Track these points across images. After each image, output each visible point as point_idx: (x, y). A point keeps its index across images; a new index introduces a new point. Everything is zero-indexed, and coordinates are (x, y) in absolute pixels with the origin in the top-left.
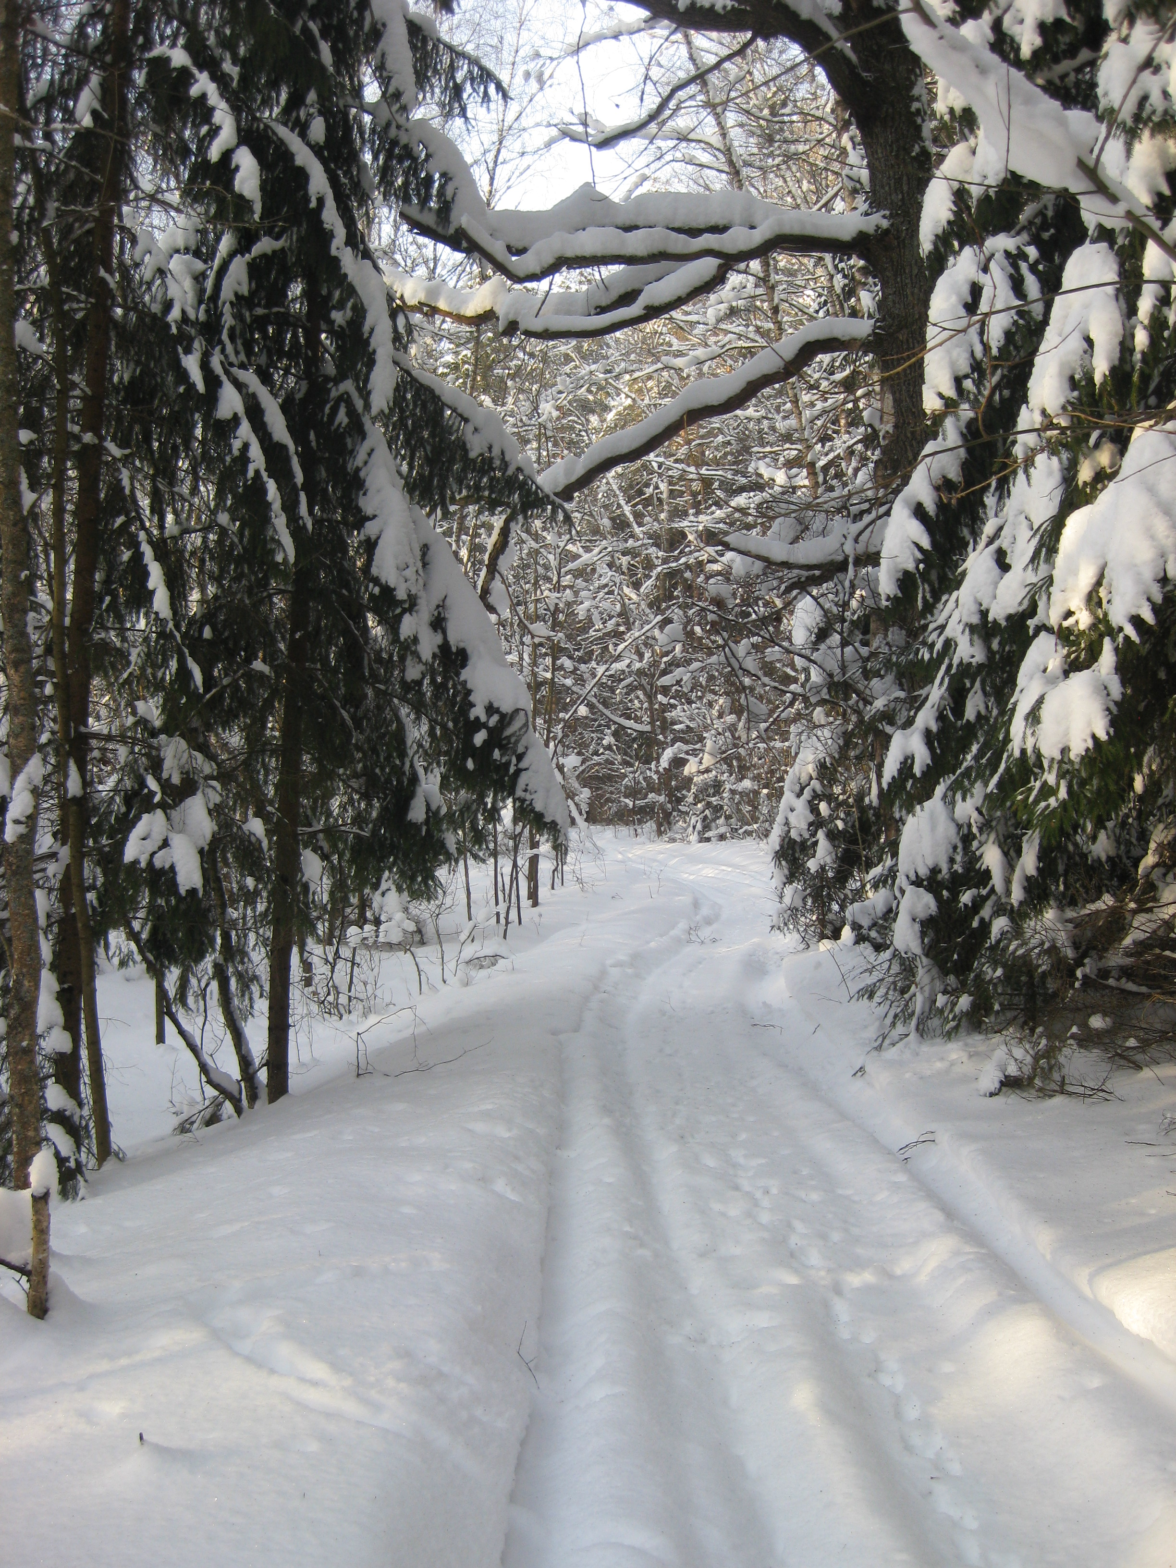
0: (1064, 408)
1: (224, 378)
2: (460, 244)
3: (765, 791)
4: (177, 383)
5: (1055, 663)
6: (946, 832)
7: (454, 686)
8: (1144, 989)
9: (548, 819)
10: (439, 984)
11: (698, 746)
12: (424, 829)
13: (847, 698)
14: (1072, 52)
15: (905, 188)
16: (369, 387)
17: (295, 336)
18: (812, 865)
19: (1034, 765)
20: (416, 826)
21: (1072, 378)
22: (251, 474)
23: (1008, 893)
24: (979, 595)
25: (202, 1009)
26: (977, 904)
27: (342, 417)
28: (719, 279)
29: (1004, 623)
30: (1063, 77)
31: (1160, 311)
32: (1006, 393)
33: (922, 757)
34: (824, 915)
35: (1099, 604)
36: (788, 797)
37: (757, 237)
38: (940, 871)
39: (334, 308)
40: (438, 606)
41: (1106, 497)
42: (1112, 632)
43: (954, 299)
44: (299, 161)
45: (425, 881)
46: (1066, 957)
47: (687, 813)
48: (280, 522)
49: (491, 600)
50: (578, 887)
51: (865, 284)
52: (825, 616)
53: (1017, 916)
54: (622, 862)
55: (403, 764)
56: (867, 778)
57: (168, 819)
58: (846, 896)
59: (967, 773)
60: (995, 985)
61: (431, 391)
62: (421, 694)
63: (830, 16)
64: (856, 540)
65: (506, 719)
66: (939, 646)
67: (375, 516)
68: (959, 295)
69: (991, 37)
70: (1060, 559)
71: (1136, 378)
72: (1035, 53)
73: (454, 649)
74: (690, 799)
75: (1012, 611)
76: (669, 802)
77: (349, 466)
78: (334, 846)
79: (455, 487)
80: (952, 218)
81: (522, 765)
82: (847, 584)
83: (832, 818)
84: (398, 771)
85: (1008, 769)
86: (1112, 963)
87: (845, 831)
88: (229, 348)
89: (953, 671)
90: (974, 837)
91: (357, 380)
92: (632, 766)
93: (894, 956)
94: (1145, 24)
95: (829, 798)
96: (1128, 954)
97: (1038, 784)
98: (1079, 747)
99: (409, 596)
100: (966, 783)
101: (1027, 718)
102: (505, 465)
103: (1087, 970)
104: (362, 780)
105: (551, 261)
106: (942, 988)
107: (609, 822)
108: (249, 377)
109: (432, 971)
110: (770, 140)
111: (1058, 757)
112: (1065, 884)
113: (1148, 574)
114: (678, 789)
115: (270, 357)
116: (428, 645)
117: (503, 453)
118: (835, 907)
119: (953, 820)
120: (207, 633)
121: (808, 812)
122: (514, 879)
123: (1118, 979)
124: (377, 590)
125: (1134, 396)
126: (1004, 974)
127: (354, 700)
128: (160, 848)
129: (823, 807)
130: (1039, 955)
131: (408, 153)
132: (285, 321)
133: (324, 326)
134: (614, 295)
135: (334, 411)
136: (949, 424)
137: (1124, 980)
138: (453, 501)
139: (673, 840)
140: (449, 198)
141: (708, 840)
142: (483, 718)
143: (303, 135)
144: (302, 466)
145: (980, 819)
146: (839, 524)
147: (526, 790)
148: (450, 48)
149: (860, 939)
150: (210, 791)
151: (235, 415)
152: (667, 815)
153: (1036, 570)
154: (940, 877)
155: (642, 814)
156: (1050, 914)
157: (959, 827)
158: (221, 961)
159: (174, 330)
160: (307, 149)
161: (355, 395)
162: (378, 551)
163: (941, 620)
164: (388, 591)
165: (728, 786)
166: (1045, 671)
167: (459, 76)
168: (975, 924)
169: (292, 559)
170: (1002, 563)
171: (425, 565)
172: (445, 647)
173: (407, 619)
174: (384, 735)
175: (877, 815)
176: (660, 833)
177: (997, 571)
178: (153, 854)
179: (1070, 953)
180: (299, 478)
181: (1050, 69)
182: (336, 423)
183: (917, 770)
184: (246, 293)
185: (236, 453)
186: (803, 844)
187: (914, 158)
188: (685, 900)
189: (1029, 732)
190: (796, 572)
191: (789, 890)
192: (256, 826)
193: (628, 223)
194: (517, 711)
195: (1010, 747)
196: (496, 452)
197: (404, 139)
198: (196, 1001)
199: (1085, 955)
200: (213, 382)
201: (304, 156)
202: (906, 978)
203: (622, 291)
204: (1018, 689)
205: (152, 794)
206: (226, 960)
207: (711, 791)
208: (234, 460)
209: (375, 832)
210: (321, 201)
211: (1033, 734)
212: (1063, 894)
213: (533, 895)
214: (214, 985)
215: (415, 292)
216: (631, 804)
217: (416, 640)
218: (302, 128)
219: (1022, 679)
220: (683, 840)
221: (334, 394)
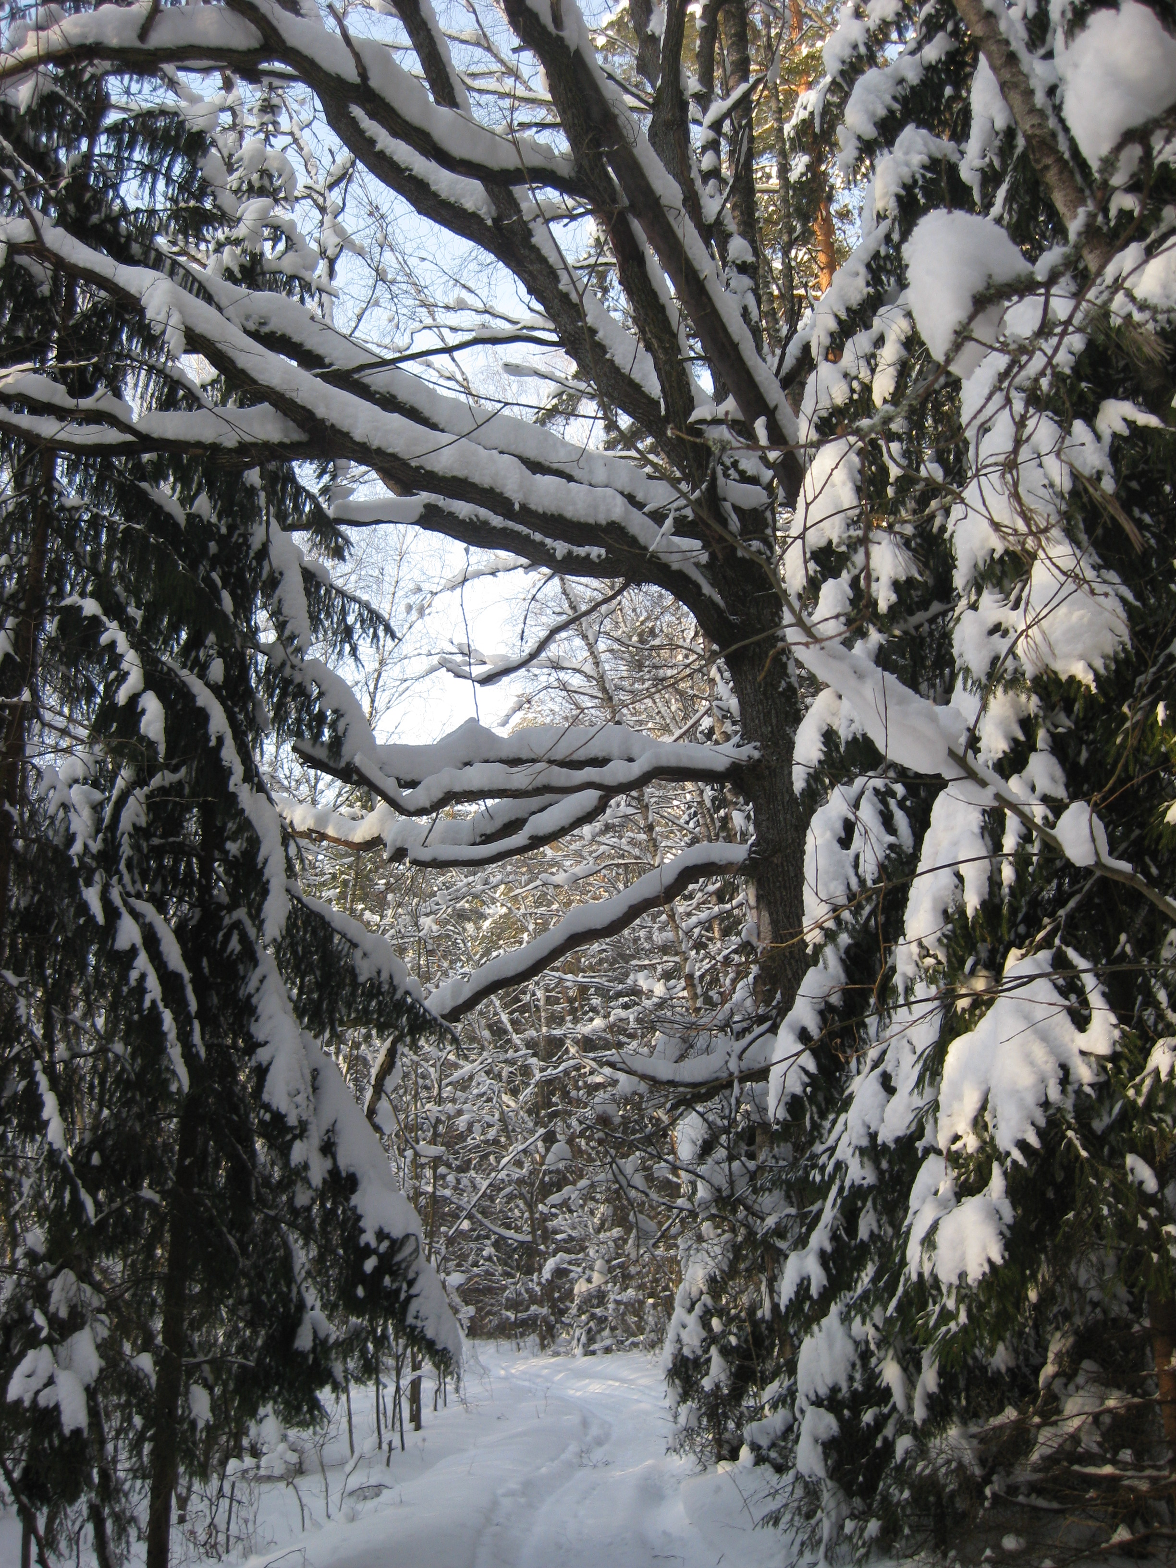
0: (939, 940)
1: (123, 910)
2: (350, 777)
3: (651, 1301)
4: (77, 915)
5: (945, 1186)
6: (844, 1350)
7: (344, 1212)
8: (1055, 1505)
9: (439, 1347)
10: (322, 1519)
11: (581, 1256)
12: (311, 1357)
13: (734, 1211)
14: (924, 605)
15: (774, 721)
16: (263, 916)
17: (189, 865)
18: (707, 1384)
19: (932, 1287)
20: (303, 1355)
21: (945, 912)
22: (147, 1004)
23: (910, 1410)
24: (867, 1118)
25: (75, 1553)
26: (880, 1422)
27: (234, 944)
28: (601, 808)
29: (893, 1146)
30: (917, 628)
31: (1023, 848)
32: (882, 919)
33: (818, 1278)
34: (720, 1434)
35: (985, 1127)
36: (679, 1312)
37: (636, 770)
38: (840, 1390)
39: (228, 838)
40: (328, 1131)
41: (984, 1026)
42: (1002, 1157)
43: (828, 835)
44: (200, 702)
45: (310, 1411)
46: (973, 1474)
47: (570, 1325)
48: (175, 1052)
49: (378, 1120)
50: (461, 1407)
51: (736, 803)
52: (710, 1128)
53: (921, 1435)
54: (505, 1379)
55: (290, 1290)
56: (758, 1290)
57: (55, 1354)
58: (742, 1413)
59: (865, 1296)
60: (903, 1508)
61: (322, 918)
62: (309, 1220)
63: (697, 565)
64: (740, 1057)
65: (396, 1245)
66: (830, 1169)
67: (266, 1043)
68: (832, 830)
69: (850, 593)
70: (944, 1086)
71: (1005, 910)
72: (891, 608)
73: (344, 1174)
74: (574, 1311)
75: (900, 1133)
76: (553, 1314)
77: (241, 993)
78: (218, 1377)
79: (344, 1011)
80: (822, 757)
81: (413, 1291)
82: (733, 1101)
83: (724, 1334)
84: (285, 1299)
85: (906, 1293)
86: (1021, 1479)
87: (738, 1347)
88: (127, 878)
89: (846, 1193)
90: (872, 1354)
91: (250, 906)
92: (513, 1277)
93: (797, 1478)
94: (991, 593)
95: (721, 1312)
96: (1036, 1469)
97: (937, 1308)
98: (975, 1271)
99: (300, 1122)
100: (865, 1306)
101: (922, 1242)
102: (394, 988)
103: (996, 1487)
104: (248, 1307)
105: (440, 795)
106: (848, 1512)
107: (491, 1335)
108: (147, 909)
109: (316, 1505)
110: (640, 666)
111: (956, 1282)
112: (967, 1398)
113: (1031, 1100)
114: (561, 1299)
115: (165, 885)
116: (318, 1173)
117: (391, 977)
118: (731, 1425)
119: (850, 1336)
120: (96, 1159)
121: (700, 1329)
122: (397, 1403)
123: (1028, 1495)
124: (268, 1117)
125: (1005, 927)
126: (912, 1495)
127: (241, 1225)
128: (46, 1386)
129: (716, 1323)
130: (946, 1474)
131: (301, 691)
132: (181, 851)
133: (217, 855)
134: (498, 823)
135: (227, 938)
136: (829, 951)
137: (1034, 1496)
138: (342, 1023)
139: (557, 1354)
140: (340, 733)
141: (593, 1353)
142: (373, 1244)
143: (202, 676)
144: (195, 991)
145: (877, 1335)
146: (723, 1043)
147: (416, 1317)
148: (341, 593)
149: (760, 1460)
150: (98, 1326)
151: (133, 946)
152: (551, 1328)
153: (921, 1094)
154: (840, 1396)
155: (527, 1326)
156: (953, 1432)
157: (857, 1343)
158: (97, 1501)
159: (76, 864)
160: (208, 691)
161: (248, 923)
162: (270, 1077)
163: (830, 1142)
164: (279, 1118)
165: (612, 1297)
166: (936, 1193)
167: (350, 619)
168: (879, 1444)
169: (186, 1088)
170: (888, 1086)
171: (315, 1089)
172: (335, 1172)
173: (298, 1145)
174: (271, 1261)
175: (770, 1328)
176: (543, 1347)
177: (882, 1094)
178: (37, 1393)
179: (977, 1471)
180: (193, 1006)
181: (906, 621)
182: (229, 950)
183: (814, 1292)
184: (144, 825)
185: (133, 983)
186: (696, 1360)
187: (781, 693)
188: (572, 1419)
189: (925, 1257)
190: (681, 1089)
191: (683, 1410)
192: (145, 1362)
193: (512, 756)
194: (407, 1236)
195: (906, 1270)
196: (384, 976)
197: (298, 679)
198: (70, 1546)
199: (992, 1472)
200: (112, 913)
201: (205, 698)
202: (811, 1503)
203: (506, 819)
204: (911, 1212)
205: (39, 1329)
206: (103, 1500)
207: (595, 1302)
208: (132, 991)
209: (259, 1361)
210: (220, 740)
211: (929, 1259)
212: (966, 1409)
213: (416, 1418)
214: (89, 1528)
215: (304, 819)
216: (513, 1317)
217: (306, 1166)
218: (202, 670)
219: (914, 1201)
220: (567, 1353)
221: (227, 921)
